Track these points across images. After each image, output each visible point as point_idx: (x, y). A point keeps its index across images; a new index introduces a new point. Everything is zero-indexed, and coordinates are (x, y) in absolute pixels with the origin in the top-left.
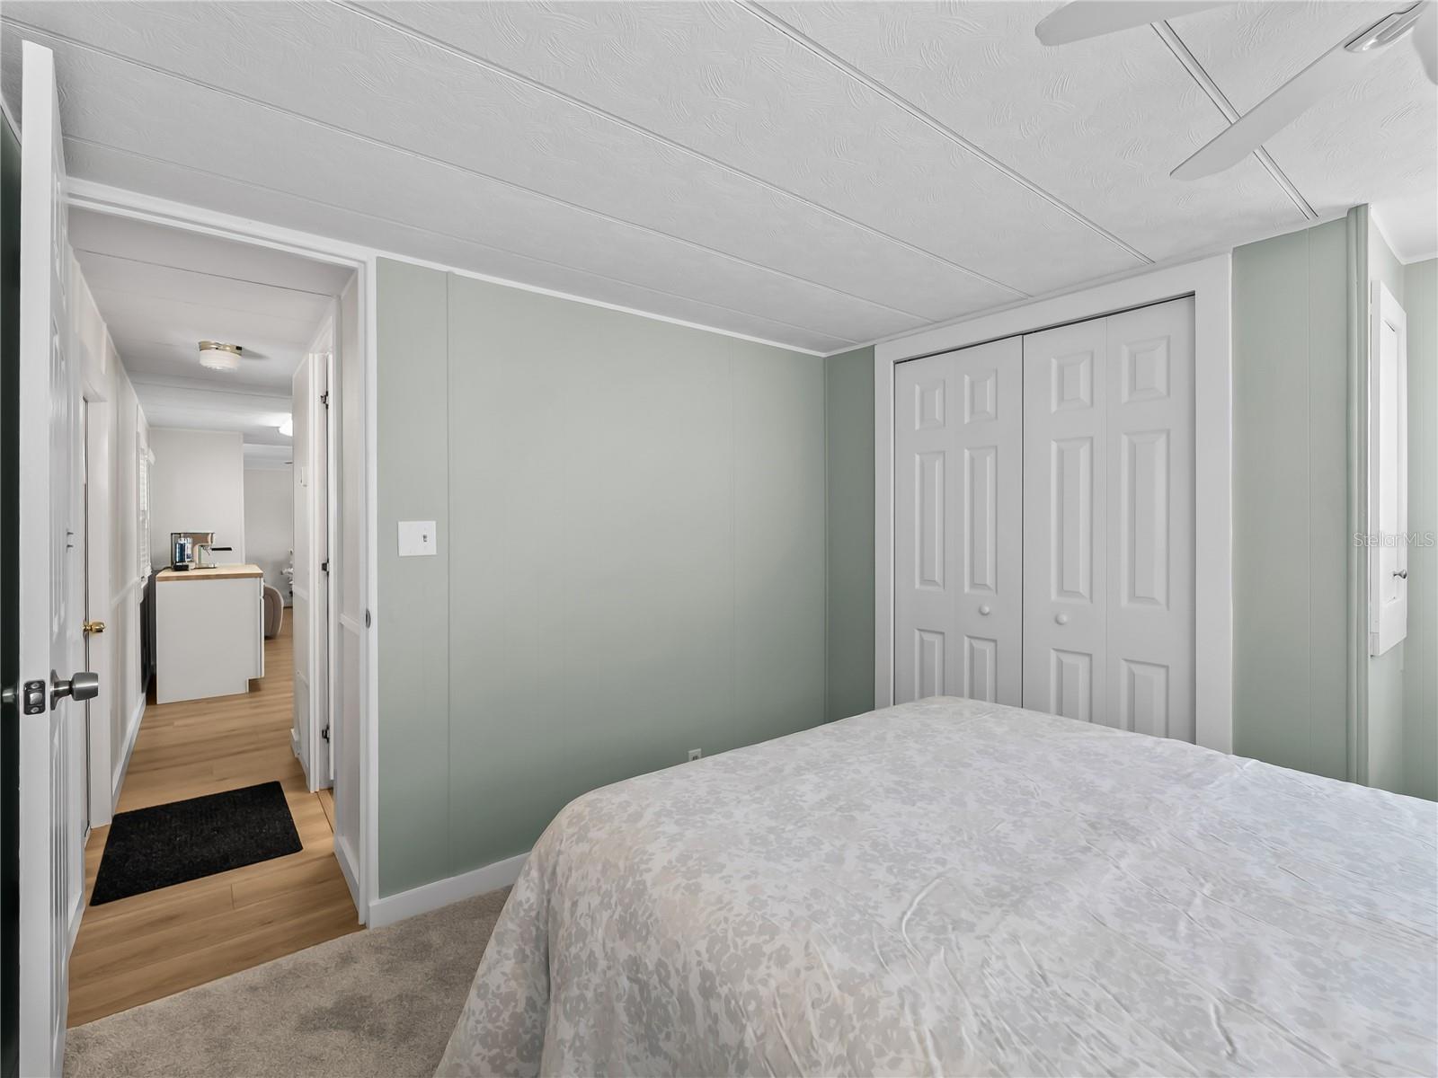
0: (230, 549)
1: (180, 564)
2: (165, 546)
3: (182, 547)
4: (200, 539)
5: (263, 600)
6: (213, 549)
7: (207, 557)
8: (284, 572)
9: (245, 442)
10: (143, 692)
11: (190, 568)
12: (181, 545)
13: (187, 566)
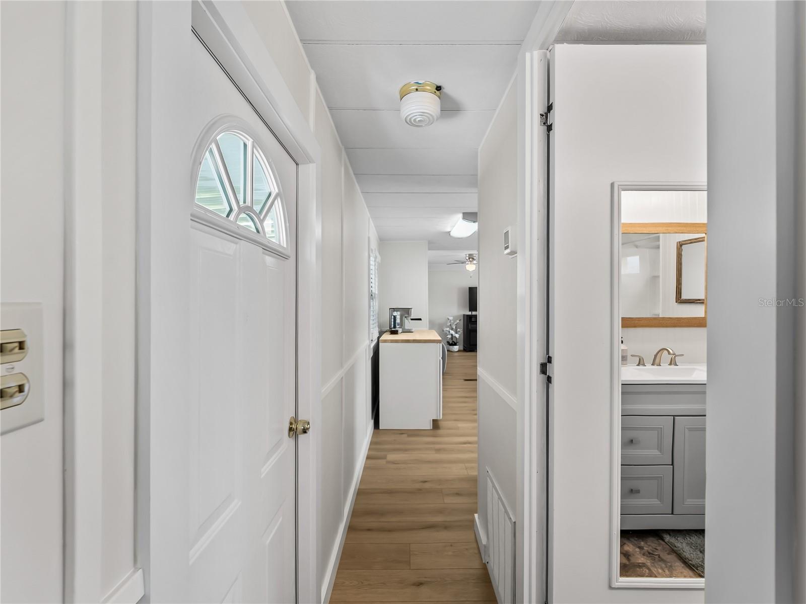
0: (420, 319)
1: (394, 329)
2: (386, 317)
3: (395, 317)
4: (406, 312)
5: (441, 359)
6: (412, 319)
7: (408, 324)
8: (445, 330)
9: (429, 249)
10: (372, 419)
11: (399, 332)
12: (394, 316)
13: (397, 331)
